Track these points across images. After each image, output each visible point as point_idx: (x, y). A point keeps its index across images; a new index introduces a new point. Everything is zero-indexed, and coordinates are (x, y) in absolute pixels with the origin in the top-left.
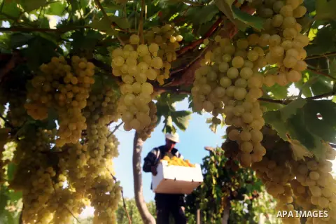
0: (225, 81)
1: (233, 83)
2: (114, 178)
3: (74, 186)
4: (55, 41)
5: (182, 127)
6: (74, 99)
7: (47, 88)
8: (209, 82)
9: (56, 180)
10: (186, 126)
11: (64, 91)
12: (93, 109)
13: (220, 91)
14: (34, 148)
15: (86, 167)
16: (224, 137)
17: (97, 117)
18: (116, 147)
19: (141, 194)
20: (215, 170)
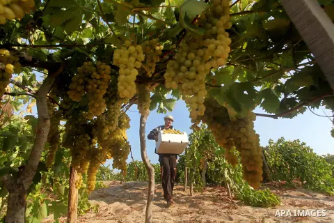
0: (183, 68)
1: (188, 69)
2: (126, 140)
3: (101, 146)
4: (87, 54)
5: (170, 109)
6: (98, 88)
7: (81, 81)
8: (175, 70)
9: (91, 142)
10: (172, 108)
11: (91, 83)
12: (111, 96)
13: (181, 74)
14: (77, 122)
15: (108, 133)
16: (187, 106)
17: (113, 101)
18: (128, 122)
19: (145, 152)
20: (196, 141)
